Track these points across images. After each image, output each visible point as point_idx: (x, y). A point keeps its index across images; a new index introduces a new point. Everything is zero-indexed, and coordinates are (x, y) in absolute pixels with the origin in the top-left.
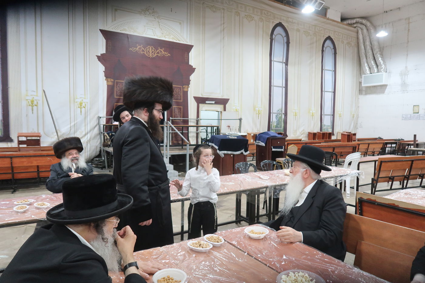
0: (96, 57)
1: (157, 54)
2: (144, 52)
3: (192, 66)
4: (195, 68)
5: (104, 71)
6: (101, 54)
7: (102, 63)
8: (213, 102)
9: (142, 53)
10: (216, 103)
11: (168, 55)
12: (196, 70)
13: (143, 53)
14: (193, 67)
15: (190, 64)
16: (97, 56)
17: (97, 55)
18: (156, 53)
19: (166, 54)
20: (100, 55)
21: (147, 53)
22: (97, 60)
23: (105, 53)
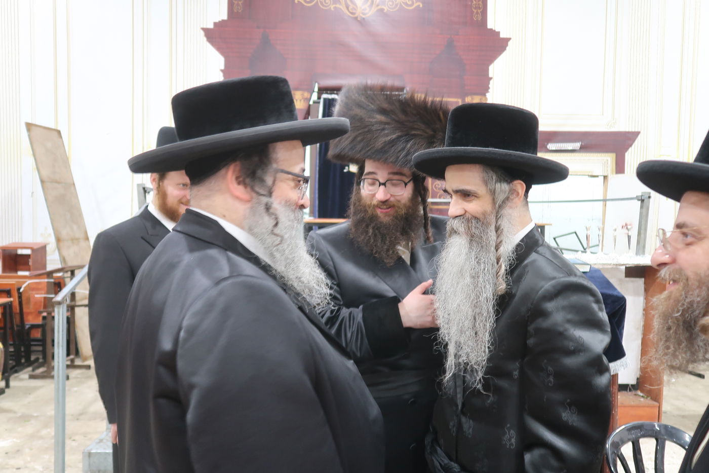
0: (202, 33)
1: (380, 7)
2: (338, 6)
3: (499, 33)
4: (510, 39)
5: (222, 71)
6: (215, 24)
7: (219, 49)
8: (577, 145)
9: (332, 7)
10: (584, 148)
11: (416, 5)
12: (510, 43)
13: (335, 8)
14: (502, 36)
15: (489, 26)
16: (203, 29)
17: (205, 27)
18: (374, 6)
19: (410, 3)
20: (211, 26)
21: (347, 8)
22: (205, 39)
23: (225, 17)
